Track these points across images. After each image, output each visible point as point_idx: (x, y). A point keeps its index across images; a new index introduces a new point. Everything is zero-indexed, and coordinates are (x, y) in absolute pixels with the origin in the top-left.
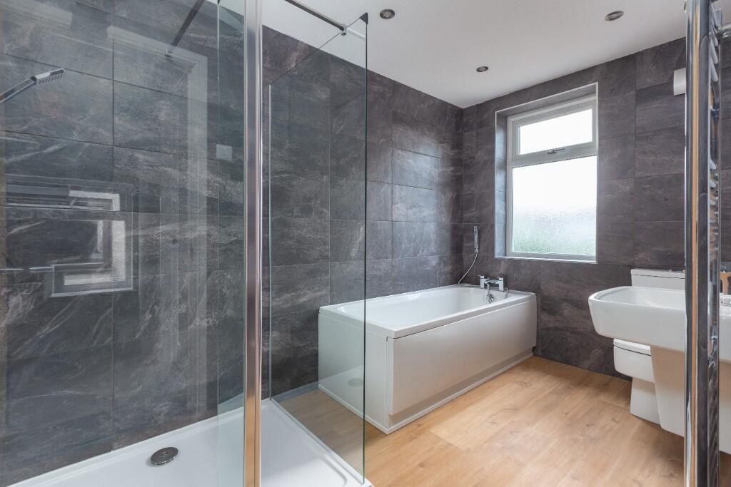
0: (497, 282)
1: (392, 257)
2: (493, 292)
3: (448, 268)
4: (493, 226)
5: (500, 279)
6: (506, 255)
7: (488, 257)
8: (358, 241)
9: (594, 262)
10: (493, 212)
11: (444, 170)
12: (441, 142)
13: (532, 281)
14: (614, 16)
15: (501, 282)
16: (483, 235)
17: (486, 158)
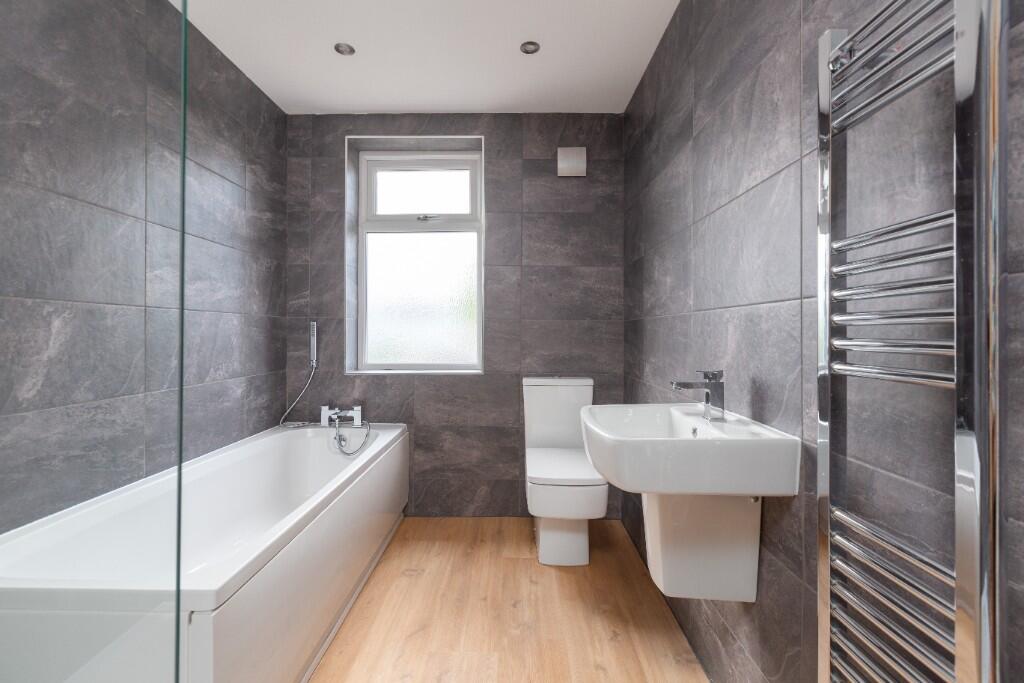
0: (350, 413)
1: (146, 390)
2: (346, 432)
3: (263, 400)
4: (341, 322)
5: (355, 408)
6: (357, 369)
7: (333, 374)
8: (45, 357)
9: (479, 372)
10: (341, 299)
11: (256, 214)
12: (251, 162)
13: (402, 406)
14: (530, 48)
15: (356, 413)
16: (325, 338)
17: (329, 208)
